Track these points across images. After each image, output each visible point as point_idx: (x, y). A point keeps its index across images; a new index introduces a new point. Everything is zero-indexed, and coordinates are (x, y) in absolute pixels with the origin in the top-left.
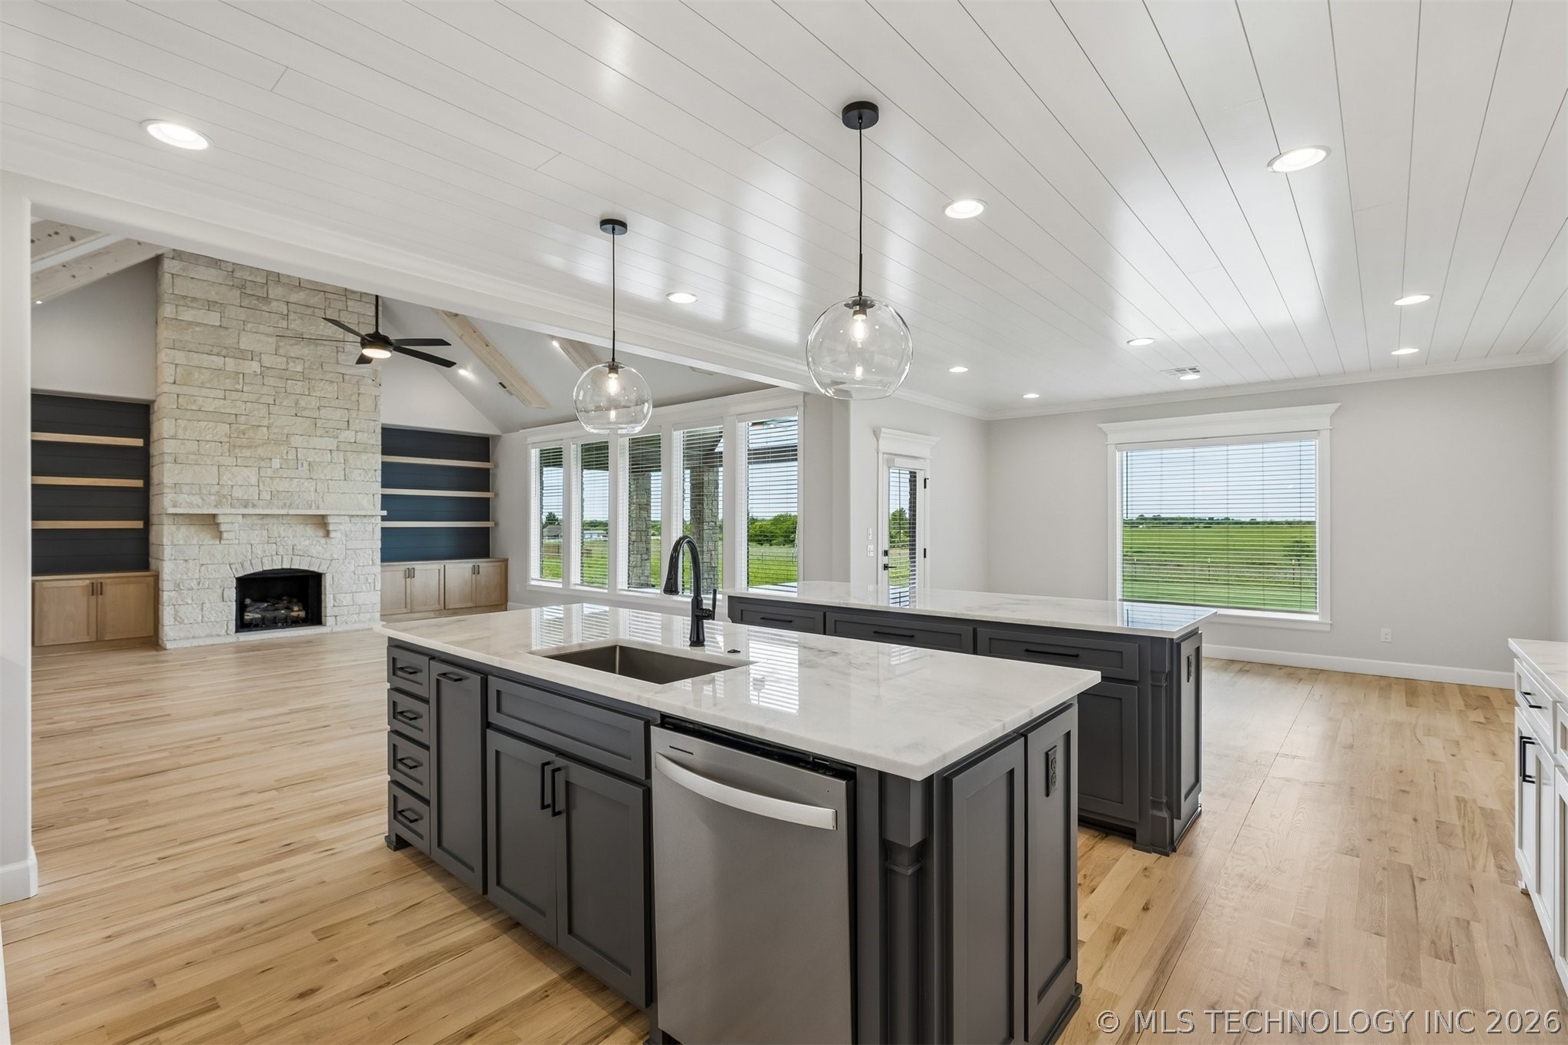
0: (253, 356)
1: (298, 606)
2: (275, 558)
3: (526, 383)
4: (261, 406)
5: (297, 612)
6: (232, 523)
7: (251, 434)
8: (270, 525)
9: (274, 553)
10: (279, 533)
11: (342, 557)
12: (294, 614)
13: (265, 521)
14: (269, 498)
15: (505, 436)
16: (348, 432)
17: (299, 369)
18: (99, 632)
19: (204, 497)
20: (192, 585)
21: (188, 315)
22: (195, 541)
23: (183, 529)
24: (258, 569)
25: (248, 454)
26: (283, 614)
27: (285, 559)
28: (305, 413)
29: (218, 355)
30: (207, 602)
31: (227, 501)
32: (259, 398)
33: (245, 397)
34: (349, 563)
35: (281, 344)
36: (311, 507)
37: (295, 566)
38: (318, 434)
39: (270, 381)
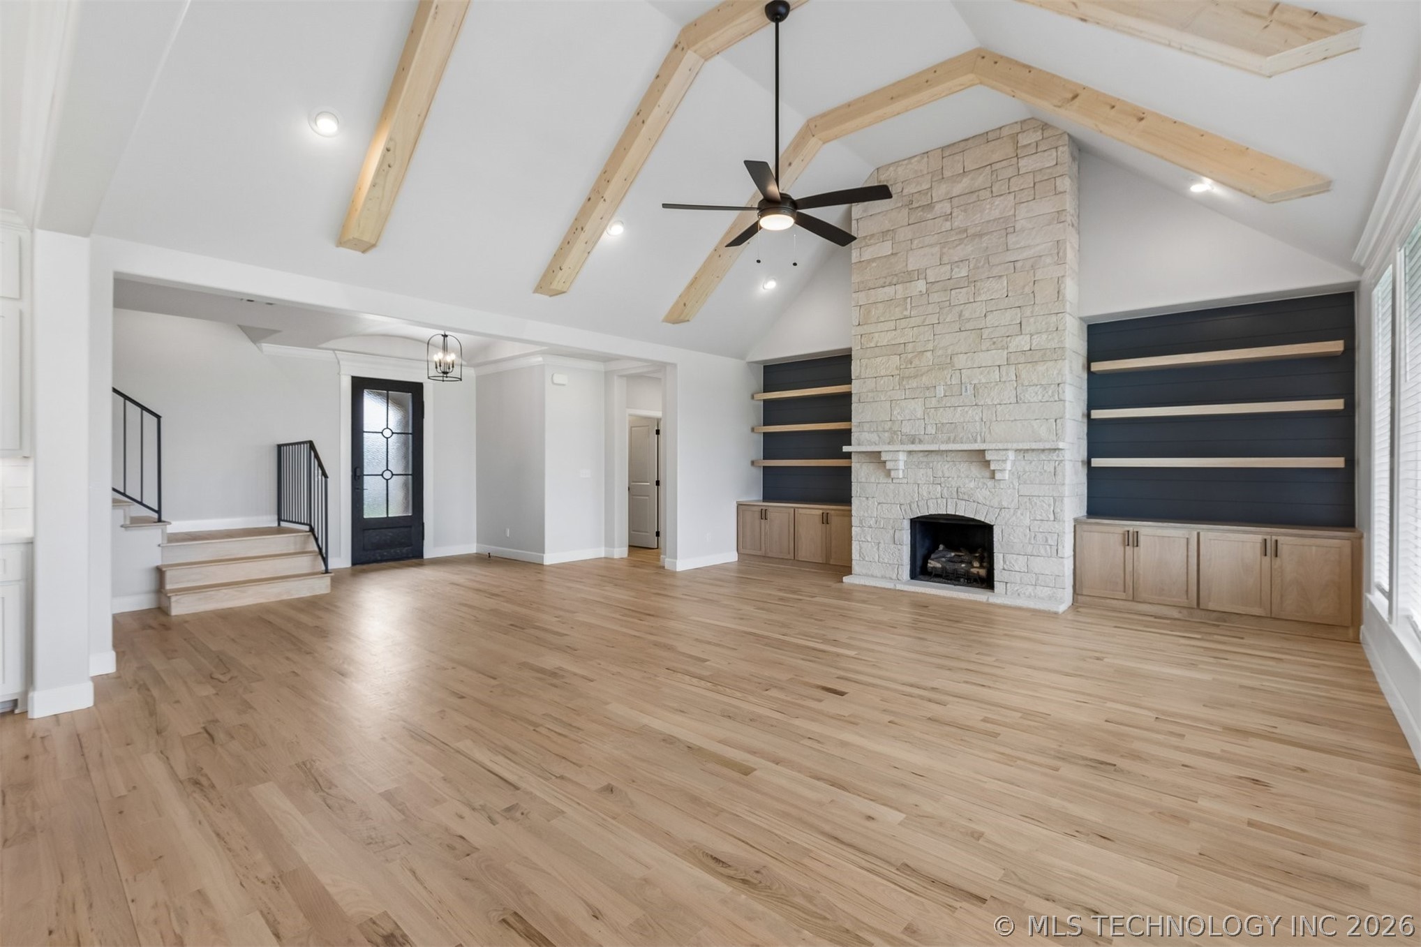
0: (919, 274)
1: (978, 562)
2: (939, 501)
4: (927, 328)
5: (977, 569)
6: (898, 460)
7: (916, 362)
8: (935, 463)
9: (939, 495)
10: (943, 472)
11: (1014, 505)
12: (974, 571)
13: (930, 458)
14: (934, 433)
16: (1020, 337)
17: (964, 273)
19: (880, 435)
20: (871, 522)
21: (868, 254)
22: (873, 480)
23: (867, 467)
24: (932, 512)
25: (915, 385)
26: (962, 568)
27: (949, 503)
28: (969, 326)
29: (890, 285)
30: (882, 541)
31: (897, 438)
32: (925, 319)
33: (913, 322)
34: (1022, 514)
35: (945, 250)
37: (961, 513)
38: (984, 348)
39: (935, 297)
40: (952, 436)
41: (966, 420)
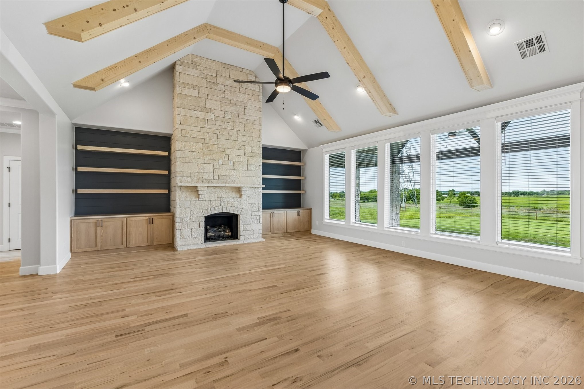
0: (211, 111)
1: (228, 230)
2: (220, 207)
3: (331, 118)
4: (214, 135)
5: (228, 232)
6: (204, 190)
7: (210, 148)
8: (218, 192)
9: (220, 205)
10: (221, 195)
11: (247, 207)
12: (227, 234)
13: (216, 190)
14: (218, 179)
15: (310, 150)
16: (249, 147)
17: (229, 117)
18: (152, 241)
19: (193, 179)
20: (188, 220)
21: (186, 92)
22: (188, 199)
23: (184, 193)
24: (214, 212)
25: (209, 158)
26: (222, 234)
27: (224, 208)
28: (232, 138)
29: (197, 110)
30: (193, 228)
31: (201, 180)
32: (214, 131)
33: (208, 130)
34: (249, 210)
35: (222, 105)
36: (234, 183)
37: (228, 211)
38: (237, 148)
39: (218, 123)
40: (225, 181)
41: (231, 175)
